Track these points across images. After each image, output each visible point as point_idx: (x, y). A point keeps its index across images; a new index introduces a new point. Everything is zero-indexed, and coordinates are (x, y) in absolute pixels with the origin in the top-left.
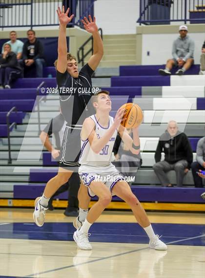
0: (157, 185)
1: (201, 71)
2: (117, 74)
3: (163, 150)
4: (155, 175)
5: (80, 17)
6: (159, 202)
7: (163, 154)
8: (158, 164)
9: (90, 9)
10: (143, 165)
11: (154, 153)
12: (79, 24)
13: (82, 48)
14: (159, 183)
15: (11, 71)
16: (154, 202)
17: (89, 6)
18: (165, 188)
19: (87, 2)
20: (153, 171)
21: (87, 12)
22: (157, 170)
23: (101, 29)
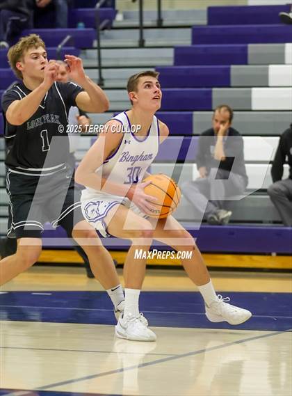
0: (275, 222)
2: (203, 21)
3: (287, 159)
4: (272, 205)
6: (278, 254)
7: (286, 167)
8: (278, 185)
10: (249, 187)
14: (280, 220)
15: (11, 16)
16: (270, 254)
20: (268, 197)
22: (275, 196)
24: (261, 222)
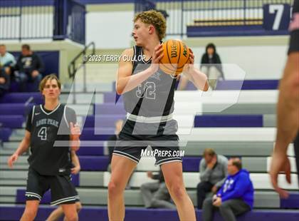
2: (109, 89)
5: (72, 30)
12: (71, 37)
13: (73, 63)
17: (81, 19)
19: (79, 14)
23: (93, 43)
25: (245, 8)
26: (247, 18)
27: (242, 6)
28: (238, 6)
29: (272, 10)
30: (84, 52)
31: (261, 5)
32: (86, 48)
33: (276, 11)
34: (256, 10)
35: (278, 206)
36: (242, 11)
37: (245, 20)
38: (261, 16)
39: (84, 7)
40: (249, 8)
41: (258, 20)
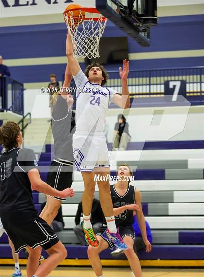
0: (77, 244)
1: (114, 148)
2: (43, 151)
3: (82, 214)
5: (12, 104)
6: (79, 259)
9: (20, 97)
10: (65, 227)
11: (74, 218)
12: (11, 109)
16: (75, 259)
17: (20, 94)
18: (84, 247)
19: (18, 91)
20: (73, 232)
21: (18, 100)
23: (29, 114)
24: (70, 244)
25: (150, 85)
26: (152, 92)
27: (148, 83)
28: (144, 83)
29: (171, 85)
30: (22, 121)
31: (162, 82)
32: (24, 117)
33: (175, 86)
34: (159, 86)
35: (177, 242)
36: (148, 86)
37: (150, 94)
38: (163, 91)
39: (22, 85)
40: (153, 84)
41: (160, 94)
